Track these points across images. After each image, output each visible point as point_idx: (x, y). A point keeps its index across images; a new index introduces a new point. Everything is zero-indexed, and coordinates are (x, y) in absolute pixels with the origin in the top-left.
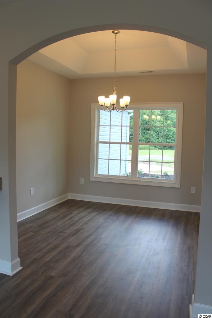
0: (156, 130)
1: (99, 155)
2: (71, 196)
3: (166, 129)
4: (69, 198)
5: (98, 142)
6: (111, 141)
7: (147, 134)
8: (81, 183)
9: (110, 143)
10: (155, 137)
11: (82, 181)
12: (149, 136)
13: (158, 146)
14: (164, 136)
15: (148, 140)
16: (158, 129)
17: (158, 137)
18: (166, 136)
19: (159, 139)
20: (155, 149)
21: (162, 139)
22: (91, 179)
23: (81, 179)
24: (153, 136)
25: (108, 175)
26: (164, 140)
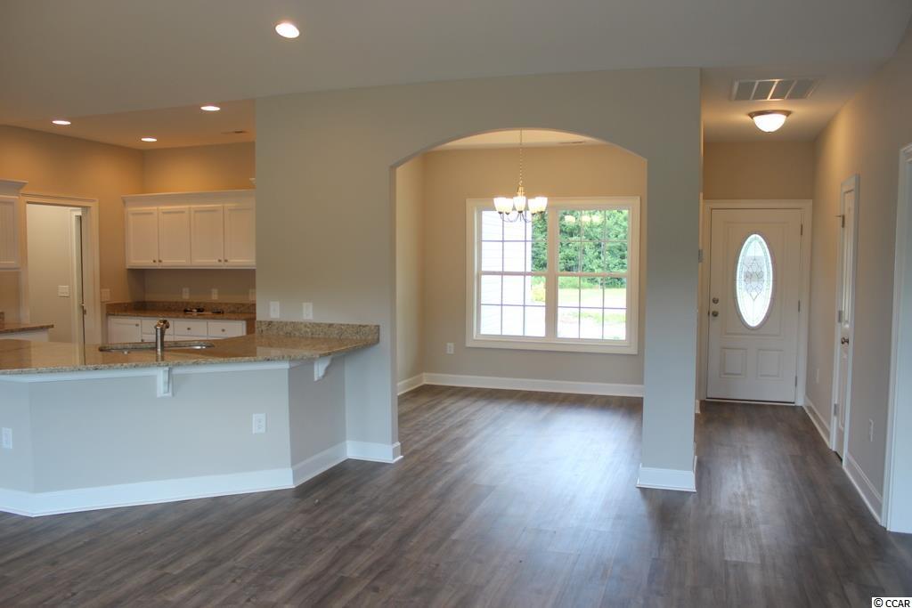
0: (592, 235)
1: (482, 299)
2: (427, 379)
3: (621, 230)
4: (425, 382)
5: (481, 273)
6: (505, 270)
7: (567, 245)
8: (448, 352)
9: (502, 274)
10: (591, 253)
11: (450, 348)
12: (573, 250)
13: (599, 279)
14: (616, 251)
15: (572, 263)
16: (599, 230)
17: (600, 253)
18: (620, 250)
19: (603, 258)
20: (591, 287)
21: (609, 258)
22: (469, 344)
23: (449, 344)
24: (584, 250)
25: (501, 336)
26: (618, 260)
